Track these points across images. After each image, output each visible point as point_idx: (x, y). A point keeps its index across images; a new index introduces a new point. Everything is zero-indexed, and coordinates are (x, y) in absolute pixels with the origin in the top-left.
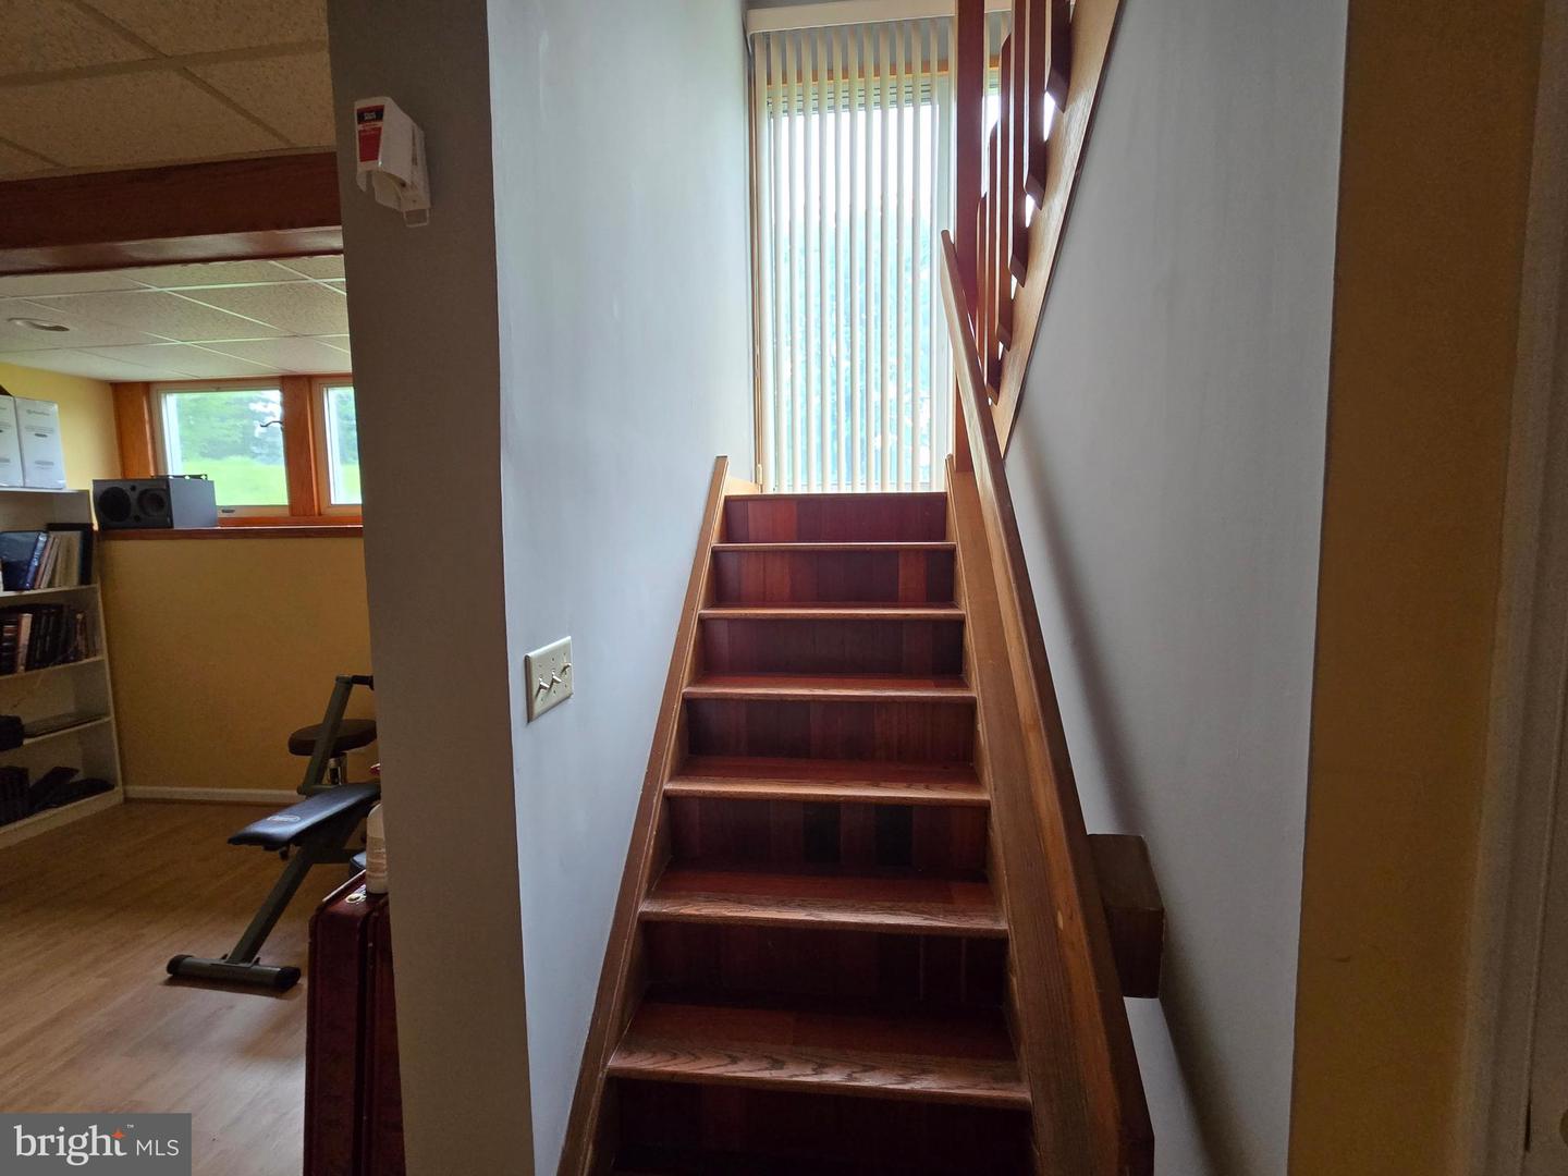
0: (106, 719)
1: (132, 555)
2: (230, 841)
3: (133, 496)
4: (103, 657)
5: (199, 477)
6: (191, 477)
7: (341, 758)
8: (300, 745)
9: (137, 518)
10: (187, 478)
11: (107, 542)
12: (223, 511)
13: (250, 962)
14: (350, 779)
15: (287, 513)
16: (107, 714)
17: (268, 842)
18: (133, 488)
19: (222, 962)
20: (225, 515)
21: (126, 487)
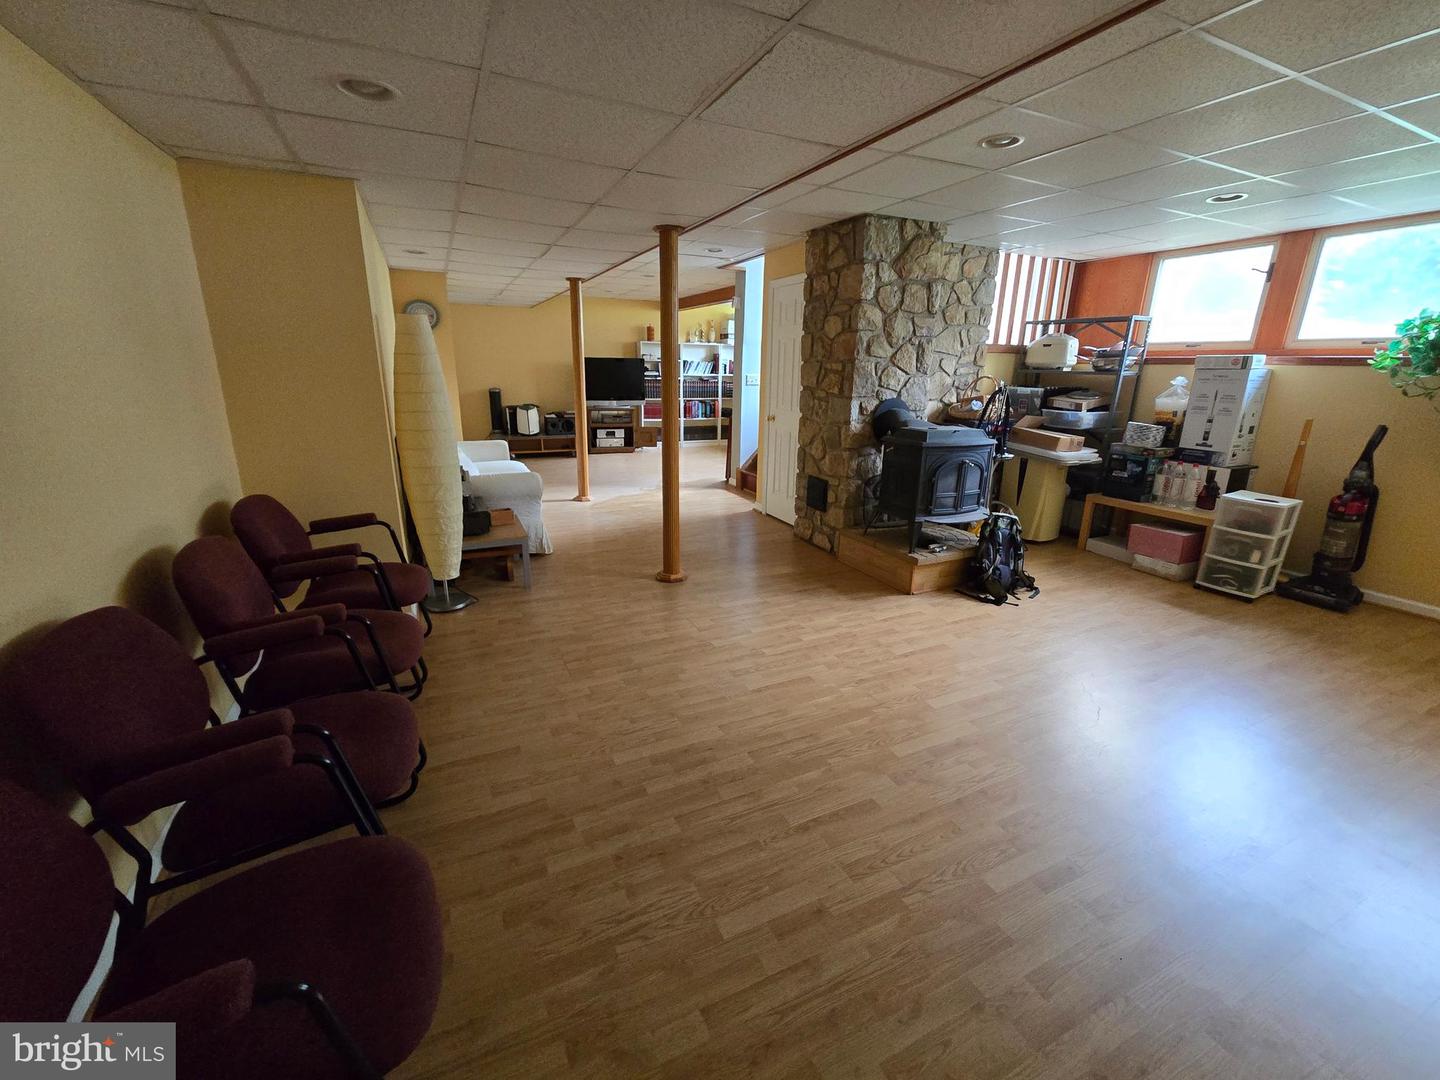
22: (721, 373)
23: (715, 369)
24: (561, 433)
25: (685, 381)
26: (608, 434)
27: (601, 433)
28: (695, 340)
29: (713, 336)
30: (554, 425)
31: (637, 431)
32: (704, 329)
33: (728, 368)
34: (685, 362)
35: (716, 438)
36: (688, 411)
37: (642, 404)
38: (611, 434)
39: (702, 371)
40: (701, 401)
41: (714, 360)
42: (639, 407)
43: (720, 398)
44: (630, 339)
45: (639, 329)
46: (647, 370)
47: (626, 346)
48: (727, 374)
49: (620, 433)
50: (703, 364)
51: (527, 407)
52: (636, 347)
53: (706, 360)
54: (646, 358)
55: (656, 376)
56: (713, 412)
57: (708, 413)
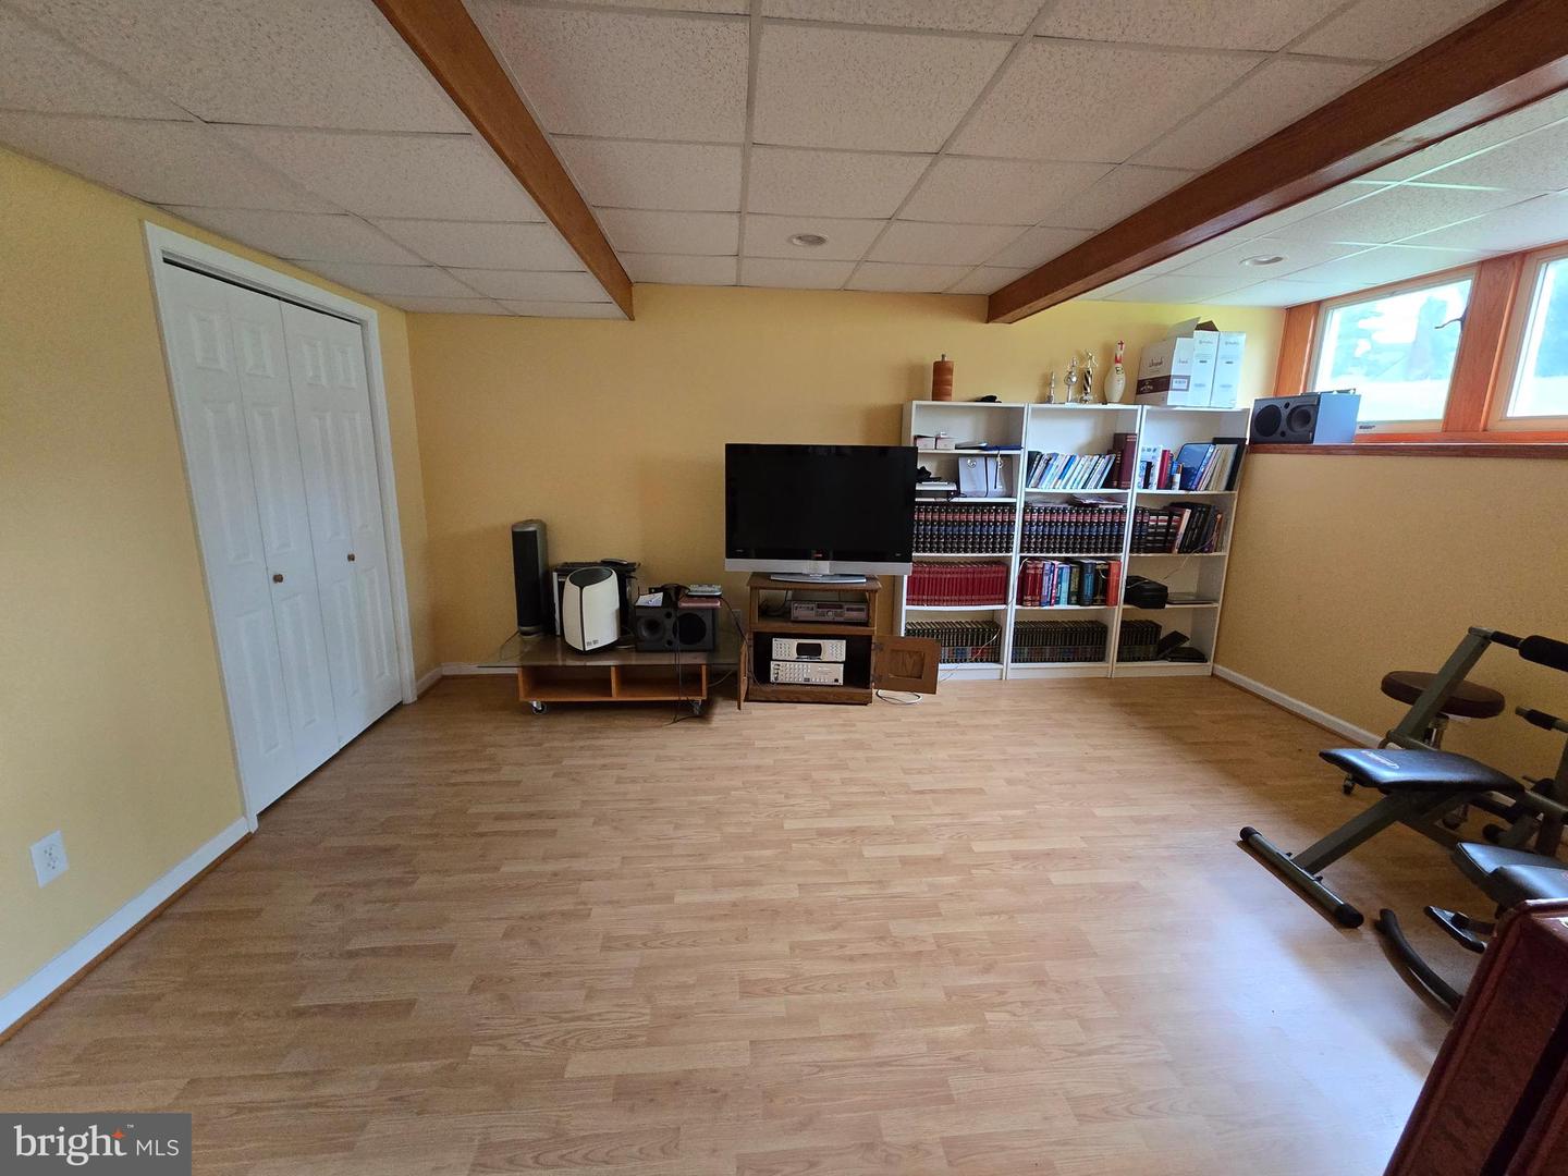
0: (1215, 605)
1: (1272, 467)
2: (1322, 755)
3: (1285, 413)
4: (1225, 553)
5: (1347, 391)
6: (1338, 392)
7: (1442, 720)
8: (1396, 687)
9: (1283, 434)
10: (1335, 393)
11: (1253, 456)
12: (1361, 427)
13: (1313, 874)
14: (1444, 746)
15: (1439, 427)
16: (1216, 601)
17: (1360, 777)
18: (1287, 406)
19: (1287, 858)
20: (1362, 431)
21: (1280, 404)
22: (1136, 488)
23: (1117, 476)
24: (669, 649)
25: (1028, 508)
26: (801, 650)
27: (784, 648)
28: (1064, 397)
29: (1119, 385)
30: (653, 626)
31: (880, 648)
32: (1094, 365)
33: (1156, 472)
34: (1032, 457)
35: (1101, 659)
36: (1030, 587)
37: (904, 571)
38: (810, 652)
39: (1082, 479)
40: (1066, 560)
41: (1119, 449)
42: (894, 581)
43: (1125, 556)
44: (882, 395)
45: (914, 372)
46: (924, 475)
47: (872, 416)
48: (1153, 490)
49: (835, 650)
50: (1083, 465)
51: (587, 575)
52: (900, 416)
53: (1089, 450)
54: (922, 446)
55: (948, 494)
56: (1102, 592)
57: (1088, 590)
